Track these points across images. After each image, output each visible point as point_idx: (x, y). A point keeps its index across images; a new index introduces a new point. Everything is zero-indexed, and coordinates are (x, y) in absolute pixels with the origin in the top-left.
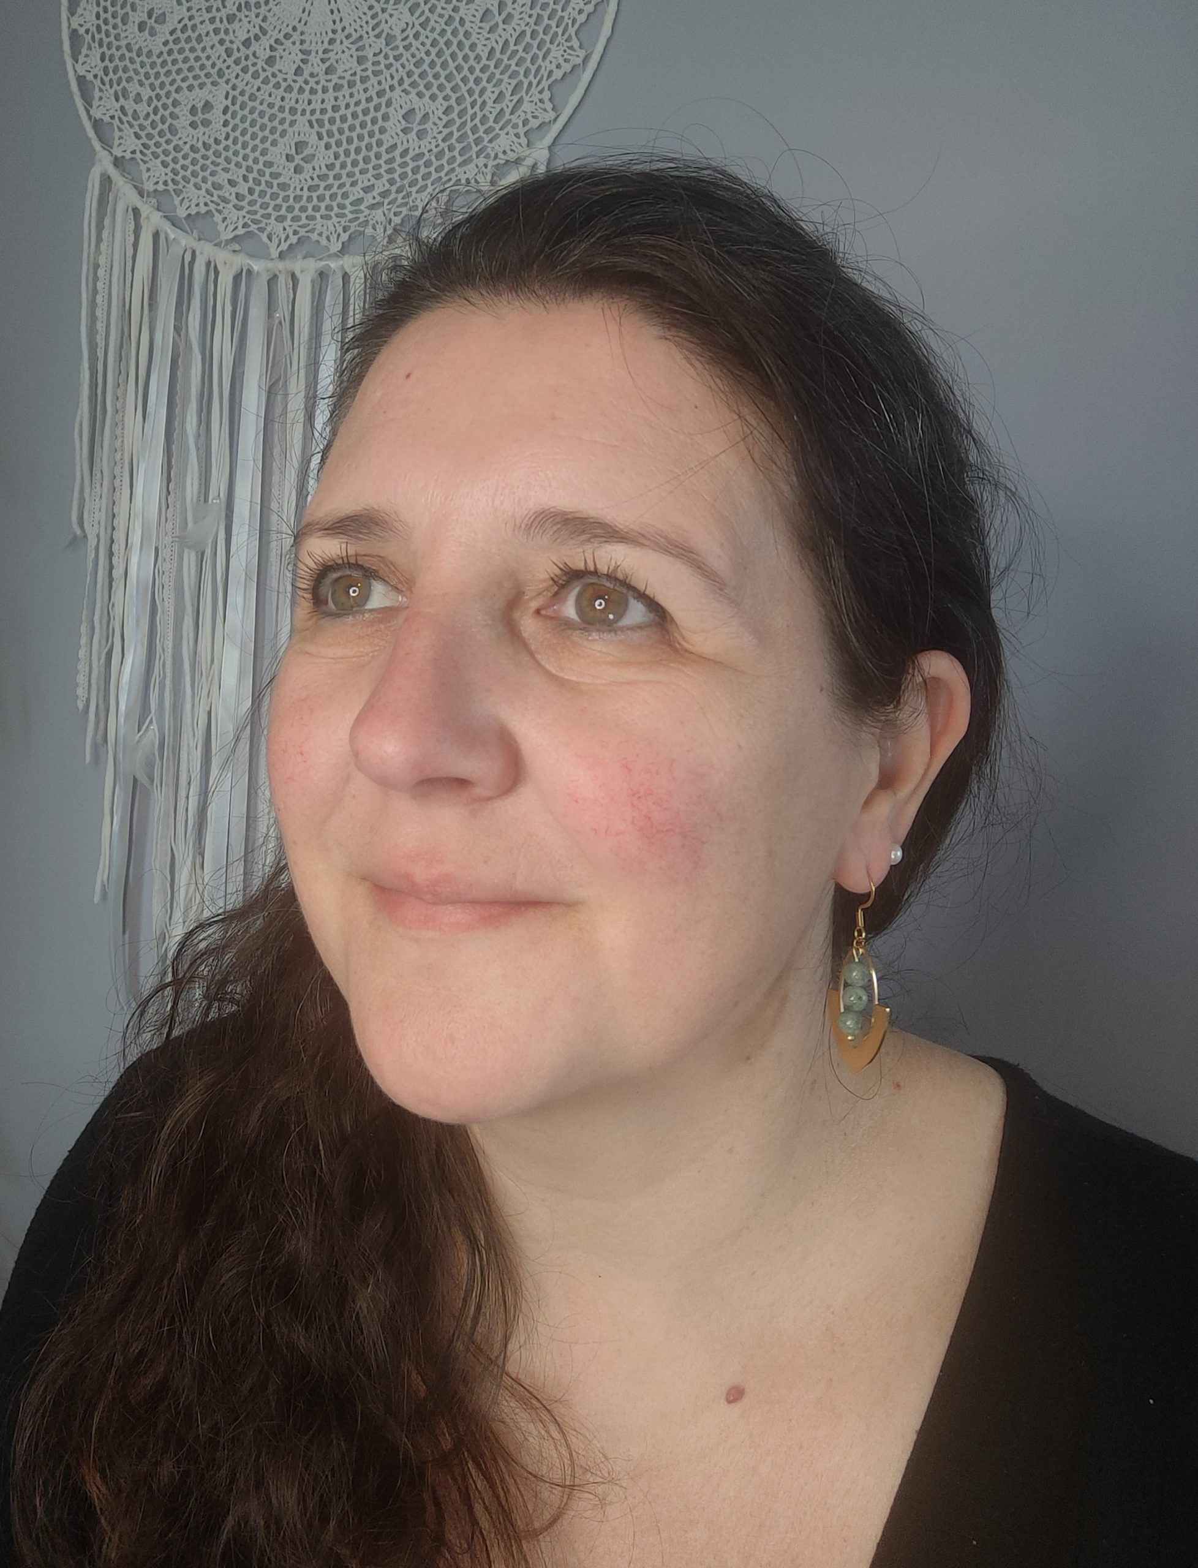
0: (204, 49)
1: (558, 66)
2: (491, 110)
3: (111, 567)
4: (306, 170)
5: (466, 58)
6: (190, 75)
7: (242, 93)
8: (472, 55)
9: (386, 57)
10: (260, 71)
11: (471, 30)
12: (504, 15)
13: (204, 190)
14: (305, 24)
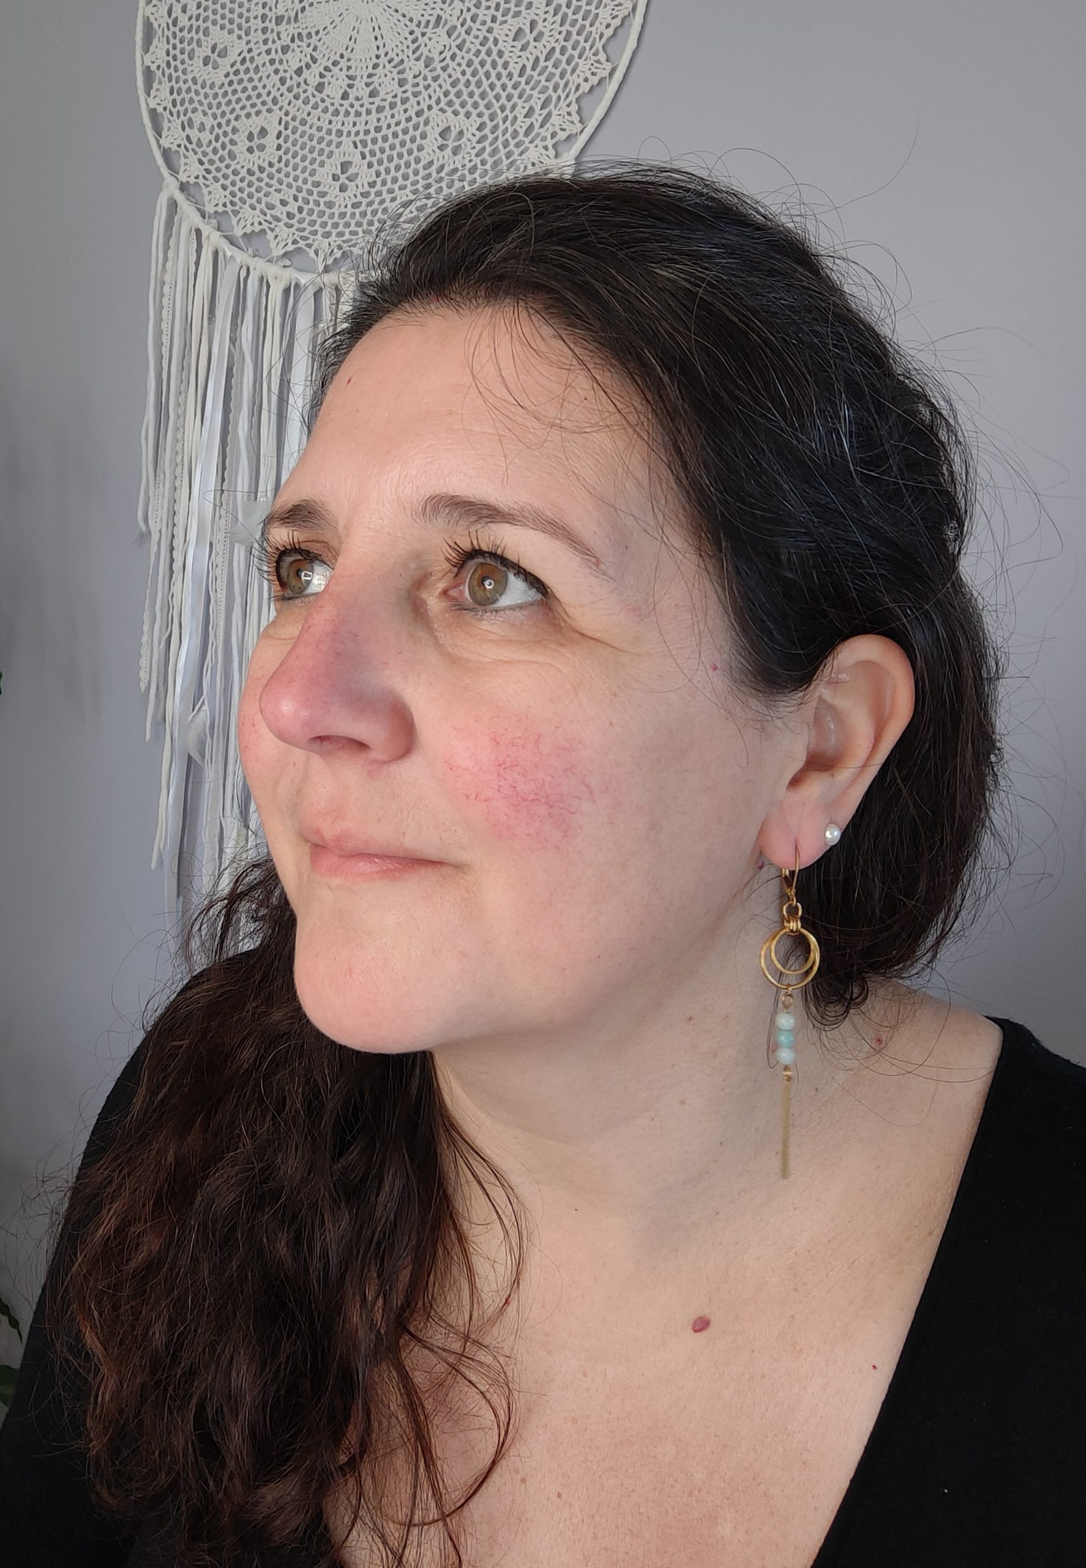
0: (260, 79)
1: (586, 80)
2: (522, 125)
3: (172, 560)
4: (349, 189)
5: (499, 76)
6: (248, 104)
7: (294, 119)
8: (504, 73)
9: (425, 79)
10: (311, 97)
11: (503, 49)
12: (535, 33)
13: (258, 209)
14: (352, 51)
